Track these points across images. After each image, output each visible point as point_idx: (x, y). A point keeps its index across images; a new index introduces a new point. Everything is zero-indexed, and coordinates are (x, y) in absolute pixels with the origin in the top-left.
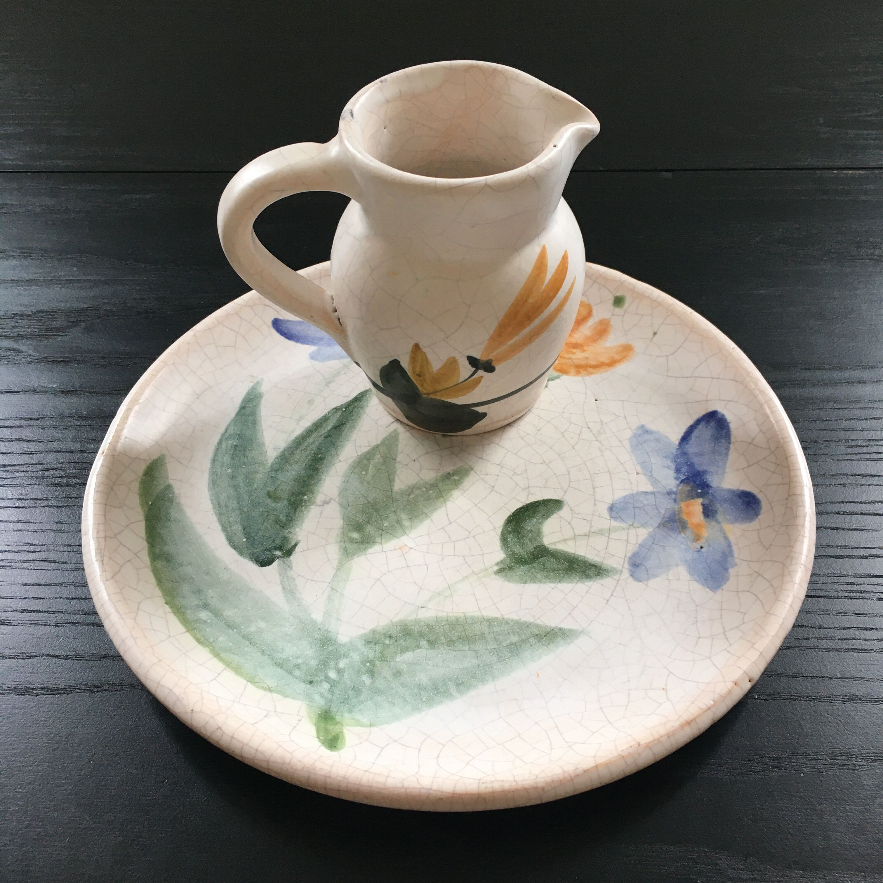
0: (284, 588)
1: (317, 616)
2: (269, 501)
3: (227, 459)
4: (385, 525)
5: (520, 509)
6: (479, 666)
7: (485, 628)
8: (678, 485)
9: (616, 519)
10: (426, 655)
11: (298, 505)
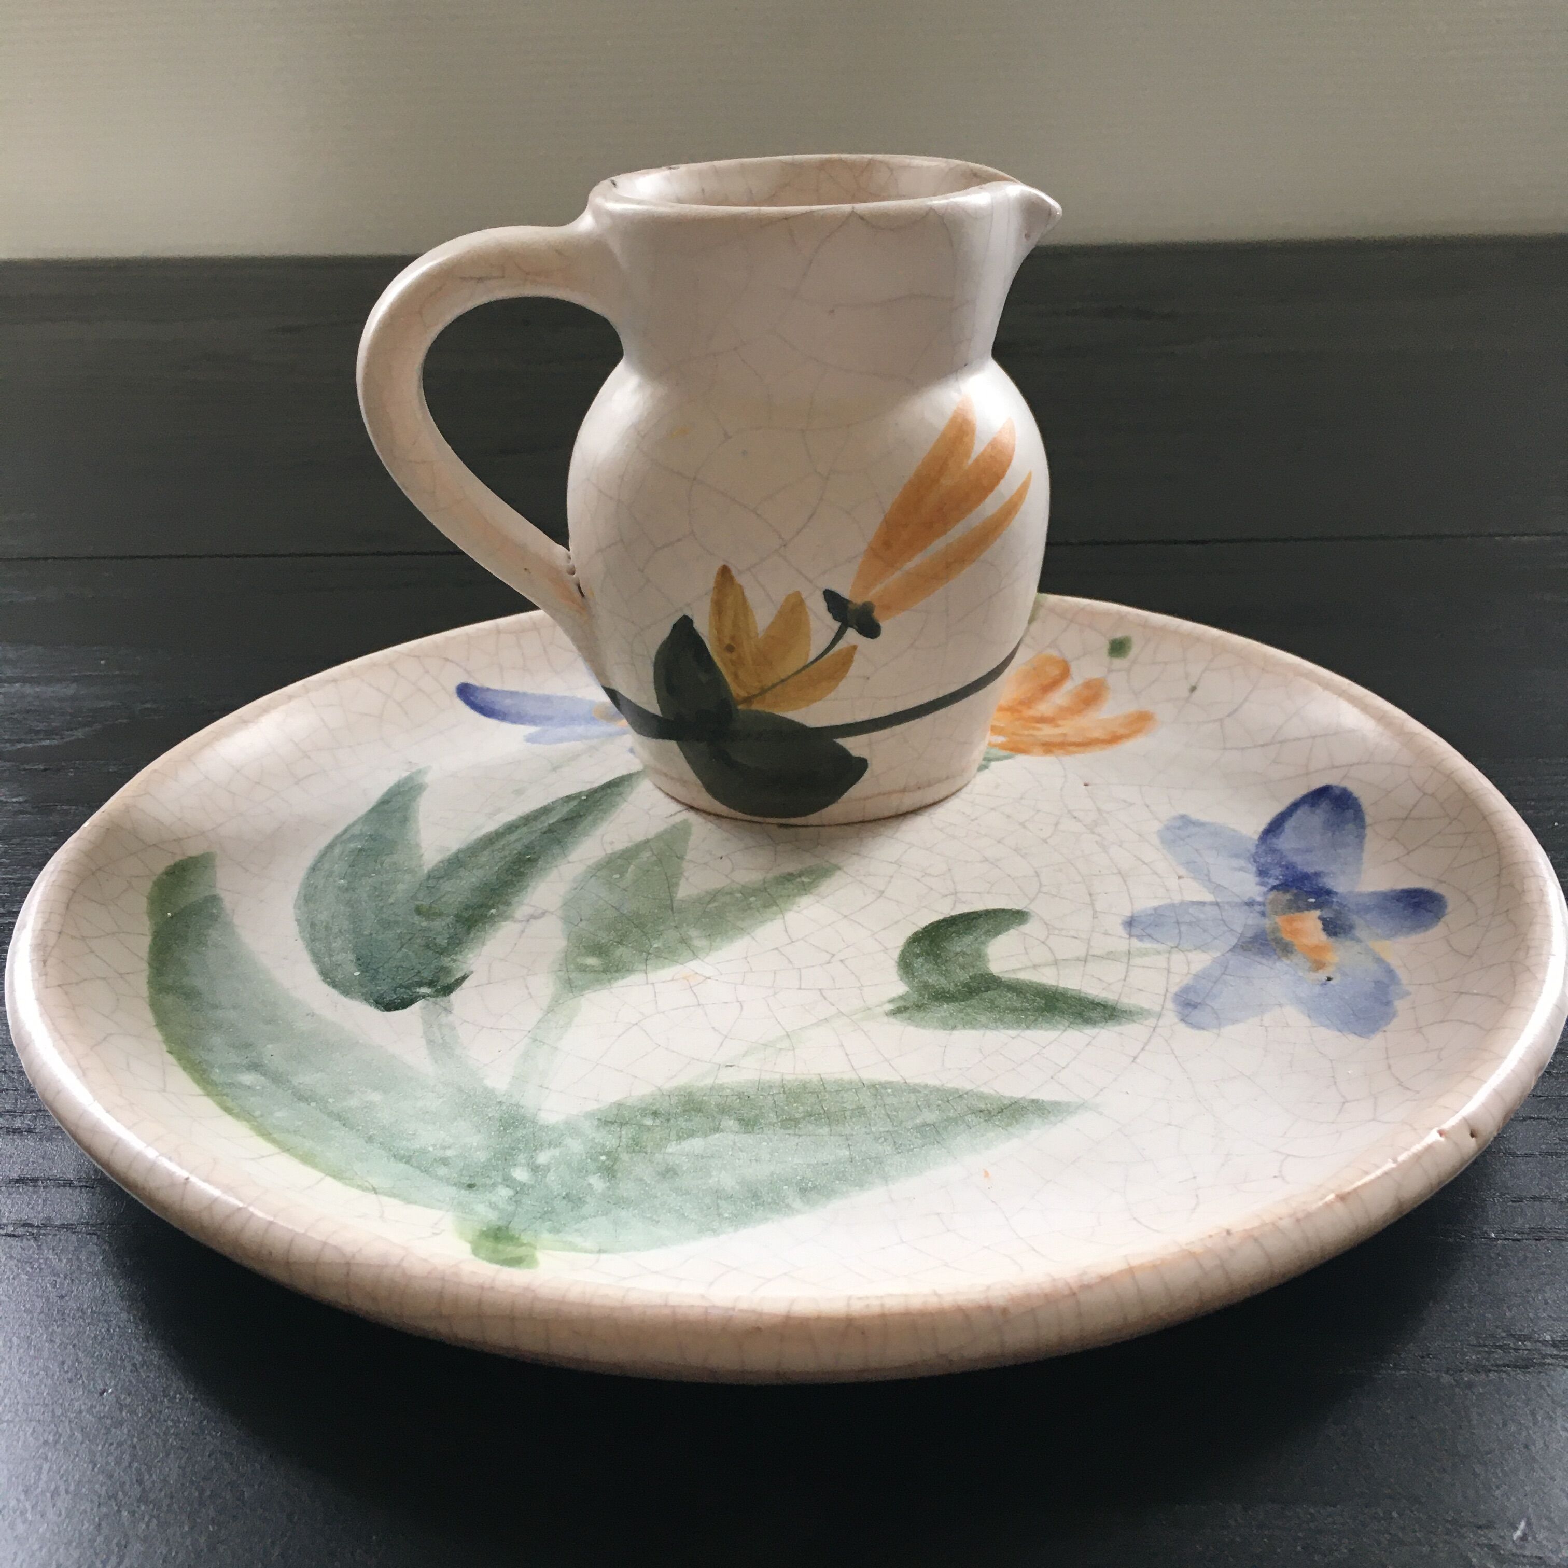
0: (430, 1042)
1: (498, 1082)
2: (417, 919)
3: (340, 867)
4: (656, 946)
5: (938, 922)
6: (852, 1160)
7: (866, 1099)
8: (1265, 894)
9: (1140, 938)
10: (734, 1143)
11: (476, 921)
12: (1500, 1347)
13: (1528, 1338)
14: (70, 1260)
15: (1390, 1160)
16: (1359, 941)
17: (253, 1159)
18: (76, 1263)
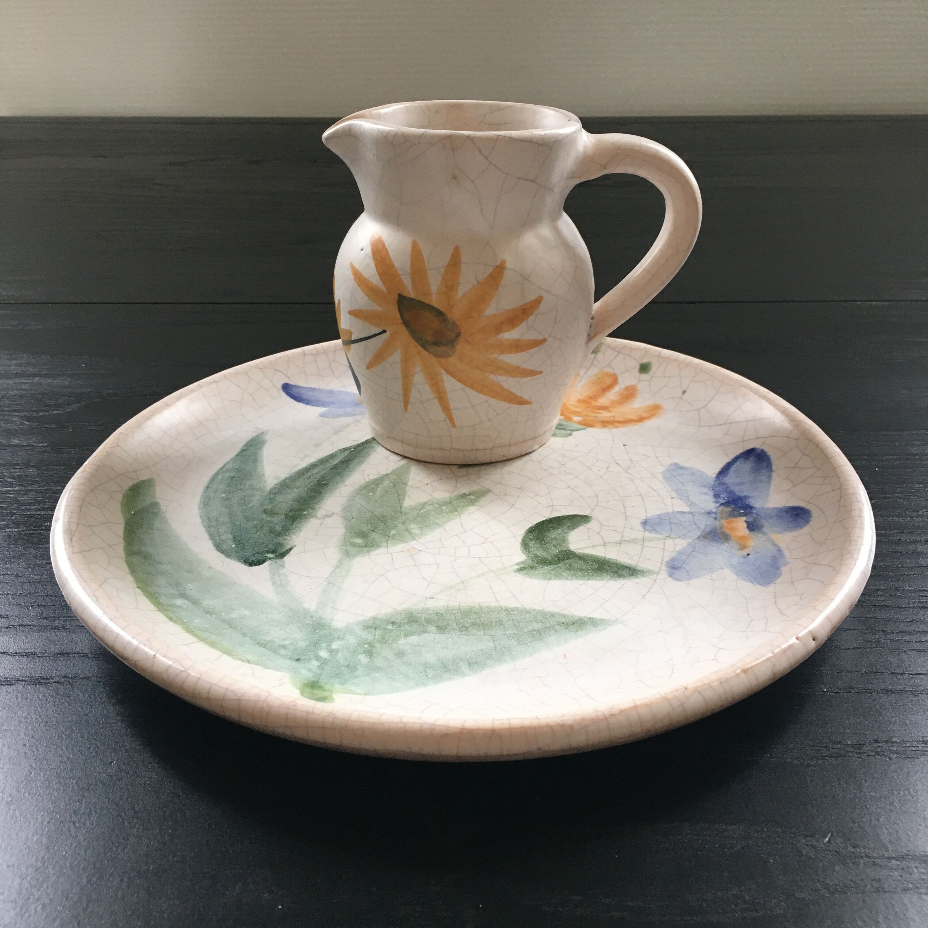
0: (274, 583)
1: (311, 605)
2: (264, 516)
3: (222, 487)
4: (392, 533)
5: (543, 521)
6: (495, 648)
7: (503, 616)
8: (717, 508)
9: (650, 531)
10: (435, 639)
11: (296, 518)
12: (825, 747)
13: (840, 743)
14: (90, 696)
15: (770, 652)
16: (765, 534)
17: (185, 645)
18: (92, 696)
